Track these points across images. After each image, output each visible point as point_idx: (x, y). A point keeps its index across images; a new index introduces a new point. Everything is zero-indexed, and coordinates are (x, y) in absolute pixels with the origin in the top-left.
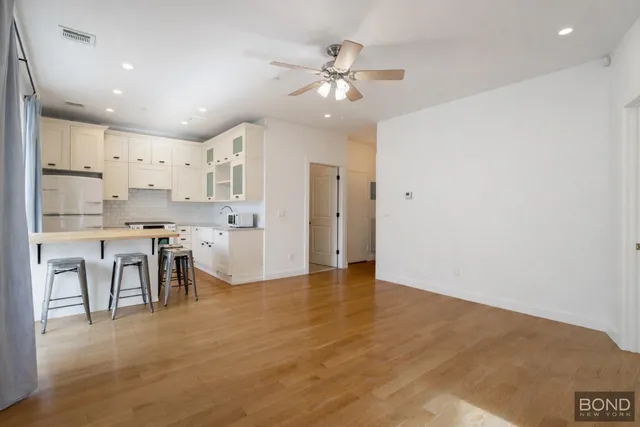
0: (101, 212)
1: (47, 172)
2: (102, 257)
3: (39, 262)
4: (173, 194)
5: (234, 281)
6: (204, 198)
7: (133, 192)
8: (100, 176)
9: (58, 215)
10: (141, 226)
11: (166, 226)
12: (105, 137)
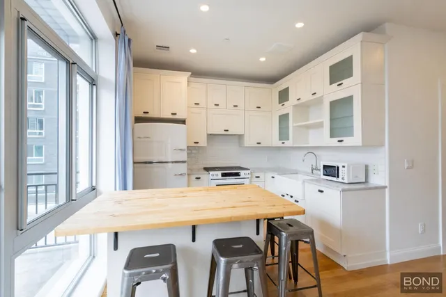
0: (185, 158)
1: (138, 120)
2: (194, 240)
3: (116, 248)
4: (246, 138)
5: (349, 264)
6: (276, 142)
7: (211, 137)
8: (183, 122)
9: (151, 163)
10: (219, 173)
11: (242, 172)
12: (188, 85)
